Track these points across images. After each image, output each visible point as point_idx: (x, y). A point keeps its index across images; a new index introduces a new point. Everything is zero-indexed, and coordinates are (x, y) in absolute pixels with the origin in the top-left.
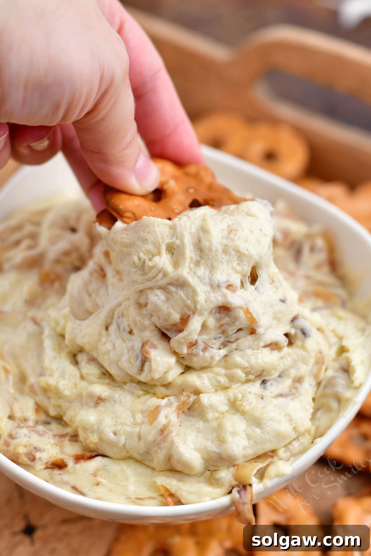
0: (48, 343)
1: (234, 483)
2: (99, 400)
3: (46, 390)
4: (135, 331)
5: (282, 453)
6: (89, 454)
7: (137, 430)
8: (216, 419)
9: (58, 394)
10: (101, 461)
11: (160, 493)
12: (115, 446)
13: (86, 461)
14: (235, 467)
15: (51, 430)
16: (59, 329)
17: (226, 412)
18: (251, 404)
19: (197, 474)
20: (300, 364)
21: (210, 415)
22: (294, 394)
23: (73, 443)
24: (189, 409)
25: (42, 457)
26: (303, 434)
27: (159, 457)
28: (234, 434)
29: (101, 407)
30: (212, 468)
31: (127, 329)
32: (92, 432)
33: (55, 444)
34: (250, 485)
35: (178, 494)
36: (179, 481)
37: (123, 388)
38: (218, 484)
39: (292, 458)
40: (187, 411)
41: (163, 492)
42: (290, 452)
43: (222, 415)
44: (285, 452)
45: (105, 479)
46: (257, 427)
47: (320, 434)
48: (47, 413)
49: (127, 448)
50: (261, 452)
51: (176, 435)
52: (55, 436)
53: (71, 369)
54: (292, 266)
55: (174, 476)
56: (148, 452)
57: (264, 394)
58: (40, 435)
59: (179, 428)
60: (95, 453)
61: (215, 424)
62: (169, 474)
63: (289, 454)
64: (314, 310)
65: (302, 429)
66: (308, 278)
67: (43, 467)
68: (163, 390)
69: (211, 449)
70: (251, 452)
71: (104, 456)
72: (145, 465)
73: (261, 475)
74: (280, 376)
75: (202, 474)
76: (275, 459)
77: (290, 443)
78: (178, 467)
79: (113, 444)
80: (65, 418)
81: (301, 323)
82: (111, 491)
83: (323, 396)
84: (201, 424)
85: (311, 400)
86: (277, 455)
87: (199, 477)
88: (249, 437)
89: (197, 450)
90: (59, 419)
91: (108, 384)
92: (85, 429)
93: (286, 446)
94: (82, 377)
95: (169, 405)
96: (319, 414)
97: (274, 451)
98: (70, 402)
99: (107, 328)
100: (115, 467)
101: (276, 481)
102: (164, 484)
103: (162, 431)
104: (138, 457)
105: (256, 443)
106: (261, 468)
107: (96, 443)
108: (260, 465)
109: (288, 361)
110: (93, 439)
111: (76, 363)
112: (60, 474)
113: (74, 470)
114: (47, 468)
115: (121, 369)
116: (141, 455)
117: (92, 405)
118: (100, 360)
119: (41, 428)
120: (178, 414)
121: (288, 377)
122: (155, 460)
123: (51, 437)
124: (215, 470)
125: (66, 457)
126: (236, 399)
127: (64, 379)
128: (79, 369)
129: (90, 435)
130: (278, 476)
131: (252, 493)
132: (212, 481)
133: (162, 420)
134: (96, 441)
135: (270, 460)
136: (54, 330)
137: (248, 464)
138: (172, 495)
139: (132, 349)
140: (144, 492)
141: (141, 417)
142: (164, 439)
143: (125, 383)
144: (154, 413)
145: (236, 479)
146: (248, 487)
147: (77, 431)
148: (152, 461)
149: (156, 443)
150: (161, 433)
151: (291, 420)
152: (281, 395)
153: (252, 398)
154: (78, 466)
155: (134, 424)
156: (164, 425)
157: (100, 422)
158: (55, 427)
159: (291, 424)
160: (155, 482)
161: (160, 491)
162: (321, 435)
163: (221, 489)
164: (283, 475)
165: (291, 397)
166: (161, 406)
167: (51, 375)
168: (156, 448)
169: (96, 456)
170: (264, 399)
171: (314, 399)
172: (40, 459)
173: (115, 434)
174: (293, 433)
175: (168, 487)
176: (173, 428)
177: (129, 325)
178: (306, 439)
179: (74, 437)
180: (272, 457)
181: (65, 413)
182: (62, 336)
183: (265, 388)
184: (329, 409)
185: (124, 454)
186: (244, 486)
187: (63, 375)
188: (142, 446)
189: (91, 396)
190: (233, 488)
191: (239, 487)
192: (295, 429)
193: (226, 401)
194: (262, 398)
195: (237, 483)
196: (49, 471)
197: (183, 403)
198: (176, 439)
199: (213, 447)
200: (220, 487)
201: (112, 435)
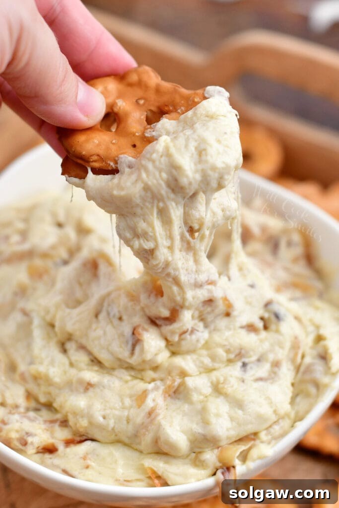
0: (38, 333)
1: (218, 464)
2: (89, 386)
3: (36, 378)
4: (125, 317)
5: (263, 435)
6: (78, 439)
7: (126, 413)
8: (201, 402)
9: (48, 382)
10: (91, 445)
11: (147, 476)
12: (104, 429)
13: (76, 445)
14: (220, 448)
15: (41, 416)
16: (48, 318)
17: (210, 395)
18: (232, 387)
19: (183, 456)
20: (277, 348)
21: (195, 397)
22: (273, 378)
23: (64, 428)
24: (175, 392)
25: (34, 441)
26: (283, 418)
27: (147, 439)
28: (218, 415)
29: (91, 392)
30: (197, 450)
31: (117, 315)
32: (82, 417)
33: (45, 429)
34: (234, 467)
35: (165, 476)
36: (166, 463)
37: (111, 374)
38: (203, 465)
39: (273, 442)
40: (173, 394)
41: (150, 474)
42: (271, 435)
43: (205, 399)
44: (266, 435)
45: (94, 462)
46: (239, 409)
47: (299, 418)
48: (37, 400)
49: (116, 431)
50: (243, 434)
51: (163, 418)
52: (45, 421)
53: (59, 357)
54: (269, 257)
55: (160, 459)
56: (136, 435)
57: (244, 377)
58: (31, 420)
59: (165, 411)
60: (84, 438)
61: (199, 407)
62: (156, 456)
63: (270, 437)
64: (293, 299)
65: (282, 412)
66: (286, 269)
67: (34, 451)
68: (150, 374)
69: (196, 431)
70: (234, 433)
71: (93, 440)
72: (133, 448)
73: (244, 457)
74: (259, 360)
75: (188, 456)
76: (257, 442)
77: (270, 426)
78: (165, 449)
79: (101, 428)
80: (55, 405)
81: (275, 307)
82: (100, 474)
83: (302, 382)
84: (186, 407)
85: (289, 385)
86: (259, 438)
87: (185, 459)
88: (232, 419)
89: (183, 432)
90: (49, 406)
91: (97, 371)
92: (75, 414)
93: (267, 429)
94: (71, 365)
95: (156, 388)
96: (298, 399)
97: (256, 434)
98: (60, 389)
99: (97, 316)
100: (104, 451)
101: (258, 463)
102: (151, 466)
103: (150, 414)
104: (126, 440)
105: (239, 424)
106: (244, 450)
107: (86, 427)
108: (242, 447)
109: (266, 346)
110: (84, 423)
111: (65, 351)
112: (51, 458)
113: (65, 454)
114: (38, 452)
115: (112, 354)
116: (129, 438)
117: (82, 390)
118: (89, 348)
119: (32, 414)
120: (165, 397)
121: (267, 361)
122: (143, 443)
123: (42, 422)
124: (200, 453)
125: (57, 441)
126: (218, 383)
127: (53, 366)
128: (68, 357)
129: (80, 420)
130: (260, 458)
131: (235, 474)
132: (197, 463)
133: (149, 403)
134: (86, 425)
135: (252, 443)
136: (44, 319)
137: (231, 446)
138: (159, 477)
139: (122, 335)
140: (132, 474)
141: (129, 401)
142: (152, 422)
143: (113, 369)
144: (141, 397)
145: (220, 461)
146: (232, 469)
147: (66, 416)
148: (140, 443)
149: (144, 426)
150: (149, 416)
151: (271, 403)
152: (261, 379)
153: (233, 381)
154: (68, 450)
155: (123, 408)
156: (152, 408)
157: (90, 407)
158: (45, 414)
159: (271, 407)
160: (143, 465)
161: (148, 474)
162: (301, 419)
163: (205, 471)
164: (265, 457)
165: (271, 381)
166: (149, 390)
167: (41, 363)
168: (144, 430)
169: (86, 440)
170: (246, 381)
171: (293, 385)
172: (32, 443)
173: (104, 418)
174: (274, 416)
175: (155, 469)
176: (160, 411)
177: (119, 312)
178: (286, 423)
179: (64, 423)
180: (254, 440)
181: (55, 399)
182: (52, 326)
183: (245, 371)
184: (308, 395)
185: (113, 437)
186: (228, 468)
187: (52, 363)
188: (130, 429)
189: (81, 381)
190: (217, 470)
191: (223, 469)
192: (275, 412)
193: (209, 384)
194: (243, 381)
195: (221, 465)
196: (40, 455)
197: (169, 387)
198: (163, 422)
199: (198, 429)
200: (204, 469)
201: (101, 419)
